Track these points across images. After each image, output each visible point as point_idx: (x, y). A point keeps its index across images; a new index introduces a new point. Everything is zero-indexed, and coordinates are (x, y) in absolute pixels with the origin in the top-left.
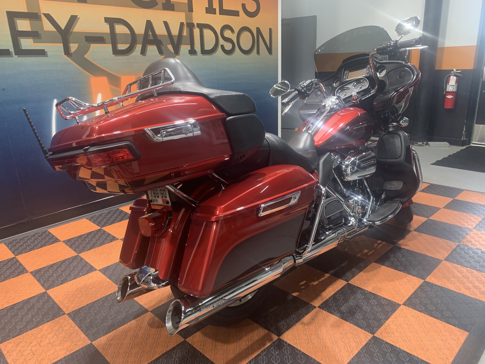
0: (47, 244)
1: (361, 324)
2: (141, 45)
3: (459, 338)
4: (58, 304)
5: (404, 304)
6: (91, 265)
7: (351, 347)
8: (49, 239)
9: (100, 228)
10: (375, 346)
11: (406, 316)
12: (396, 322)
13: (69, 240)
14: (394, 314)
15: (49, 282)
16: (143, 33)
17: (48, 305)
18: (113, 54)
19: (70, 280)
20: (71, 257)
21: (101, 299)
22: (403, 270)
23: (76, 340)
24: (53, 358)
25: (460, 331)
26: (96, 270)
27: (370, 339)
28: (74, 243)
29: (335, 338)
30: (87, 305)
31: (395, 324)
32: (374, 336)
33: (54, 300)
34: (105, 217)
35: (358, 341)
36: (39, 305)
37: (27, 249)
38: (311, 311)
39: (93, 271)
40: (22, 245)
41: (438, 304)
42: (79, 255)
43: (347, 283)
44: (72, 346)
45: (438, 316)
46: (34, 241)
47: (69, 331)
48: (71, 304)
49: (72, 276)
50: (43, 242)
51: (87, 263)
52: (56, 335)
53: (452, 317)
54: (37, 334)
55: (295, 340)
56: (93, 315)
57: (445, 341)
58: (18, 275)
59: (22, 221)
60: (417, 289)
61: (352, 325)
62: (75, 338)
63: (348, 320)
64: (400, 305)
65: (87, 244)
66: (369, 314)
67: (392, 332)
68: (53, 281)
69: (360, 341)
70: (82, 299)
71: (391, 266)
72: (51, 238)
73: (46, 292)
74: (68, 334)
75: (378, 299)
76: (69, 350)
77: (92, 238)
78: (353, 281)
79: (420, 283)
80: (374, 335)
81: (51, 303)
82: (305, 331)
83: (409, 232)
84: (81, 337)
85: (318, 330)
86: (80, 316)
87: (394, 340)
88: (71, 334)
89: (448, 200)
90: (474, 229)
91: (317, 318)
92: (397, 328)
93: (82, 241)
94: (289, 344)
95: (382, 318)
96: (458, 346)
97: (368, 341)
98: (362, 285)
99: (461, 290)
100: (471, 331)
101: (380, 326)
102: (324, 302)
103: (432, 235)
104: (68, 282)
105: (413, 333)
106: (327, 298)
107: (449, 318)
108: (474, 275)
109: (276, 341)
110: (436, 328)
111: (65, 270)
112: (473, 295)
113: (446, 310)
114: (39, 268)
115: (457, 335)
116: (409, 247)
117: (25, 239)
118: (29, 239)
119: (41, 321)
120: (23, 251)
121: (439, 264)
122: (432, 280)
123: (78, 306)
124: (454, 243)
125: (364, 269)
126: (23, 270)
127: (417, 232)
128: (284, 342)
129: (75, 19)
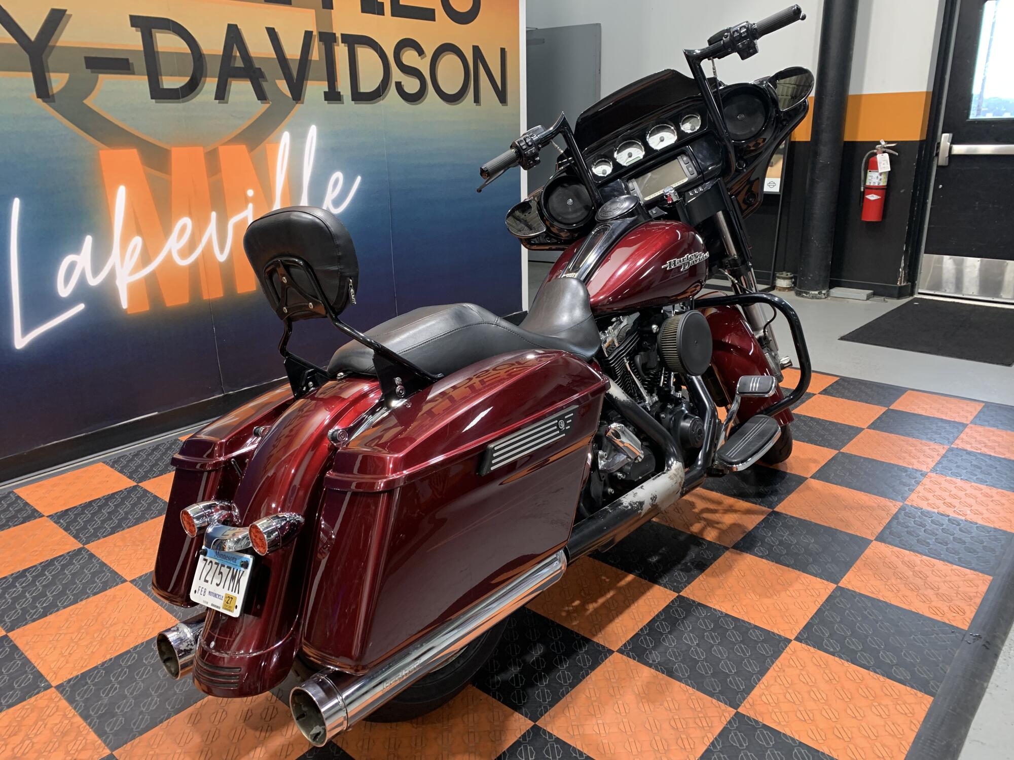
0: (10, 524)
1: (709, 687)
2: (217, 79)
3: (913, 709)
4: (36, 665)
5: (797, 639)
6: (113, 571)
7: (691, 738)
8: (17, 512)
9: (135, 484)
10: (741, 735)
11: (803, 665)
12: (782, 678)
13: (64, 514)
14: (777, 662)
15: (15, 613)
16: (221, 54)
17: (12, 667)
18: (152, 99)
19: (64, 608)
20: (67, 551)
21: (136, 647)
22: (794, 564)
25: (916, 694)
26: (125, 581)
27: (730, 721)
28: (75, 520)
29: (656, 720)
30: (103, 664)
31: (780, 684)
32: (737, 713)
33: (26, 654)
34: (147, 459)
35: (705, 725)
38: (602, 661)
39: (117, 585)
41: (867, 637)
42: (86, 546)
43: (677, 594)
45: (868, 662)
47: (58, 726)
48: (65, 662)
49: (68, 597)
51: (103, 565)
52: (29, 738)
53: (896, 664)
55: (570, 730)
56: (116, 688)
57: (887, 717)
60: (823, 605)
61: (691, 690)
62: (74, 742)
63: (681, 679)
64: (789, 641)
65: (103, 522)
66: (726, 664)
67: (776, 702)
68: (25, 611)
69: (710, 725)
70: (91, 650)
71: (767, 555)
72: (20, 511)
73: (6, 636)
74: (57, 734)
75: (744, 628)
77: (117, 506)
78: (688, 591)
79: (827, 590)
81: (19, 662)
82: (591, 707)
83: (801, 480)
84: (88, 741)
85: (620, 702)
86: (87, 690)
87: (781, 719)
88: (65, 734)
89: (877, 411)
90: (931, 471)
91: (617, 677)
92: (785, 691)
93: (94, 514)
94: (557, 738)
95: (754, 670)
96: (913, 727)
97: (727, 724)
98: (708, 597)
99: (912, 604)
100: (938, 693)
101: (750, 689)
102: (630, 639)
103: (849, 486)
104: (59, 613)
105: (818, 702)
106: (637, 630)
107: (891, 666)
108: (937, 572)
109: (528, 731)
110: (865, 690)
111: (52, 583)
112: (937, 615)
113: (884, 649)
115: (909, 704)
116: (802, 513)
121: (866, 549)
122: (853, 583)
123: (81, 669)
124: (894, 501)
125: (712, 563)
127: (819, 479)
128: (545, 735)
129: (61, 18)
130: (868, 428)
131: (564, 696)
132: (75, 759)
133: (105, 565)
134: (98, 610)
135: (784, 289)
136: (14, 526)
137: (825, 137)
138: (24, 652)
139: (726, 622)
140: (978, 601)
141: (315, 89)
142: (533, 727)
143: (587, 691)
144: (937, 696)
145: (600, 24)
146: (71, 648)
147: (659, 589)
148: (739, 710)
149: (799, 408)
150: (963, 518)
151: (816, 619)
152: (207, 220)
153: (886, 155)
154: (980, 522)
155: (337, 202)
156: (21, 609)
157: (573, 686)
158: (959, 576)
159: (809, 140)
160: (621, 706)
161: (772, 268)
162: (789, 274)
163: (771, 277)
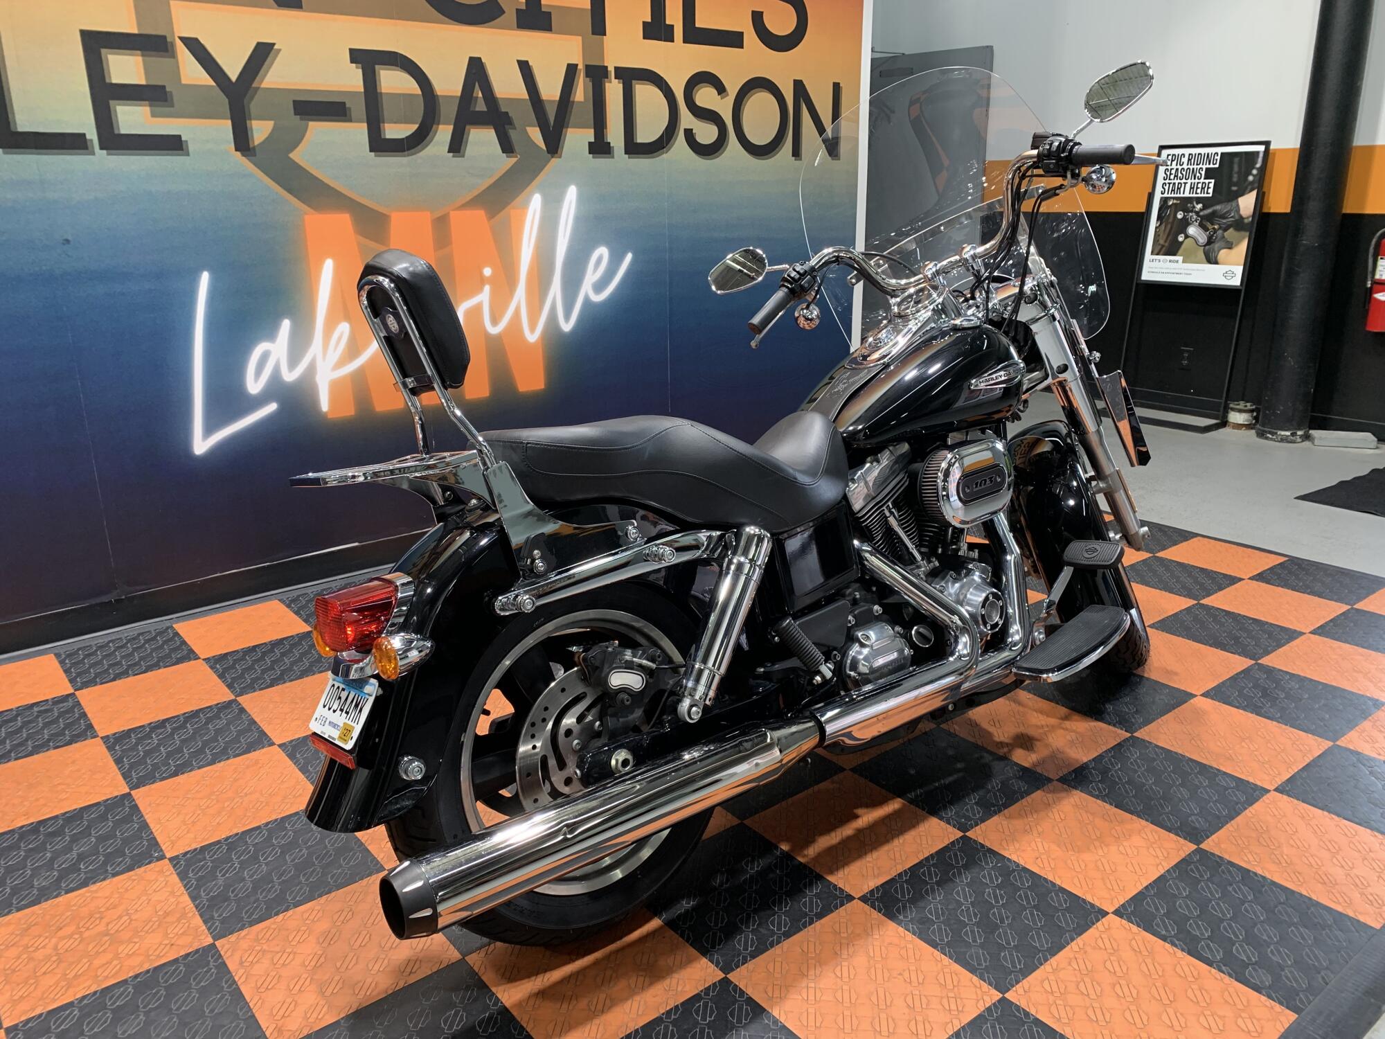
0: (161, 664)
1: (973, 960)
2: (452, 127)
4: (153, 831)
5: (1117, 913)
6: (263, 731)
7: (929, 1022)
8: (171, 651)
9: (310, 629)
10: (1000, 1028)
11: (1115, 947)
12: (1081, 962)
13: (223, 658)
14: (1080, 940)
15: (144, 768)
16: (459, 95)
17: (128, 829)
18: (371, 151)
19: (199, 768)
20: (216, 703)
21: (267, 824)
22: (1140, 811)
23: (175, 931)
24: (105, 974)
25: (1272, 1008)
26: (273, 744)
27: (990, 1007)
28: (233, 667)
29: (887, 993)
30: (227, 839)
31: (1075, 970)
32: (1003, 1001)
33: (146, 817)
35: (953, 1007)
36: (103, 827)
37: (109, 674)
38: (836, 908)
39: (263, 747)
40: (100, 663)
41: (1222, 921)
42: (239, 699)
43: (961, 834)
44: (162, 946)
45: (1213, 956)
46: (131, 654)
47: (163, 904)
48: (185, 832)
49: (205, 757)
50: (153, 658)
51: (252, 723)
52: (128, 914)
53: (1256, 963)
54: (79, 907)
55: (769, 989)
56: (236, 867)
57: (1218, 1032)
58: (69, 743)
59: (105, 599)
60: (1168, 871)
61: (946, 960)
62: (175, 925)
63: (937, 944)
64: (1104, 914)
65: (264, 672)
66: (1005, 933)
67: (1062, 991)
68: (156, 767)
69: (960, 1009)
71: (1106, 795)
72: (176, 649)
73: (129, 794)
74: (159, 913)
75: (1044, 889)
76: (151, 958)
77: (283, 654)
78: (979, 832)
79: (1181, 852)
80: (1005, 995)
81: (136, 826)
82: (805, 965)
83: (1186, 697)
84: (192, 925)
85: (845, 964)
86: (203, 866)
87: (1063, 1014)
88: (167, 914)
89: (1333, 609)
91: (849, 931)
92: (1079, 980)
93: (254, 662)
94: (751, 999)
95: (1043, 946)
97: (984, 1011)
98: (1004, 843)
99: (1304, 885)
100: (1306, 1010)
101: (1030, 969)
102: (881, 885)
103: (1257, 711)
104: (193, 773)
105: (1123, 1000)
106: (893, 874)
107: (1246, 966)
108: (1358, 844)
109: (714, 984)
110: (1198, 993)
111: (193, 738)
112: (1340, 904)
113: (1243, 941)
114: (126, 728)
115: (1259, 1020)
116: (1174, 743)
117: (110, 647)
118: (122, 647)
119: (99, 871)
120: (98, 680)
121: (1257, 800)
122: (1222, 846)
123: (202, 842)
124: (1320, 740)
125: (1023, 798)
126: (85, 731)
127: (1212, 699)
128: (735, 992)
129: (269, 54)
130: (1310, 633)
131: (772, 946)
132: (172, 945)
133: (255, 722)
134: (235, 776)
135: (1238, 426)
136: (164, 667)
137: (1314, 207)
138: (144, 814)
139: (1021, 877)
141: (577, 138)
142: (719, 981)
143: (806, 943)
144: (1304, 1013)
146: (195, 816)
147: (939, 825)
148: (1007, 995)
149: (1212, 597)
151: (1153, 888)
155: (599, 287)
156: (152, 765)
157: (788, 935)
159: (1288, 211)
160: (845, 970)
161: (1224, 395)
162: (1248, 404)
163: (1222, 409)
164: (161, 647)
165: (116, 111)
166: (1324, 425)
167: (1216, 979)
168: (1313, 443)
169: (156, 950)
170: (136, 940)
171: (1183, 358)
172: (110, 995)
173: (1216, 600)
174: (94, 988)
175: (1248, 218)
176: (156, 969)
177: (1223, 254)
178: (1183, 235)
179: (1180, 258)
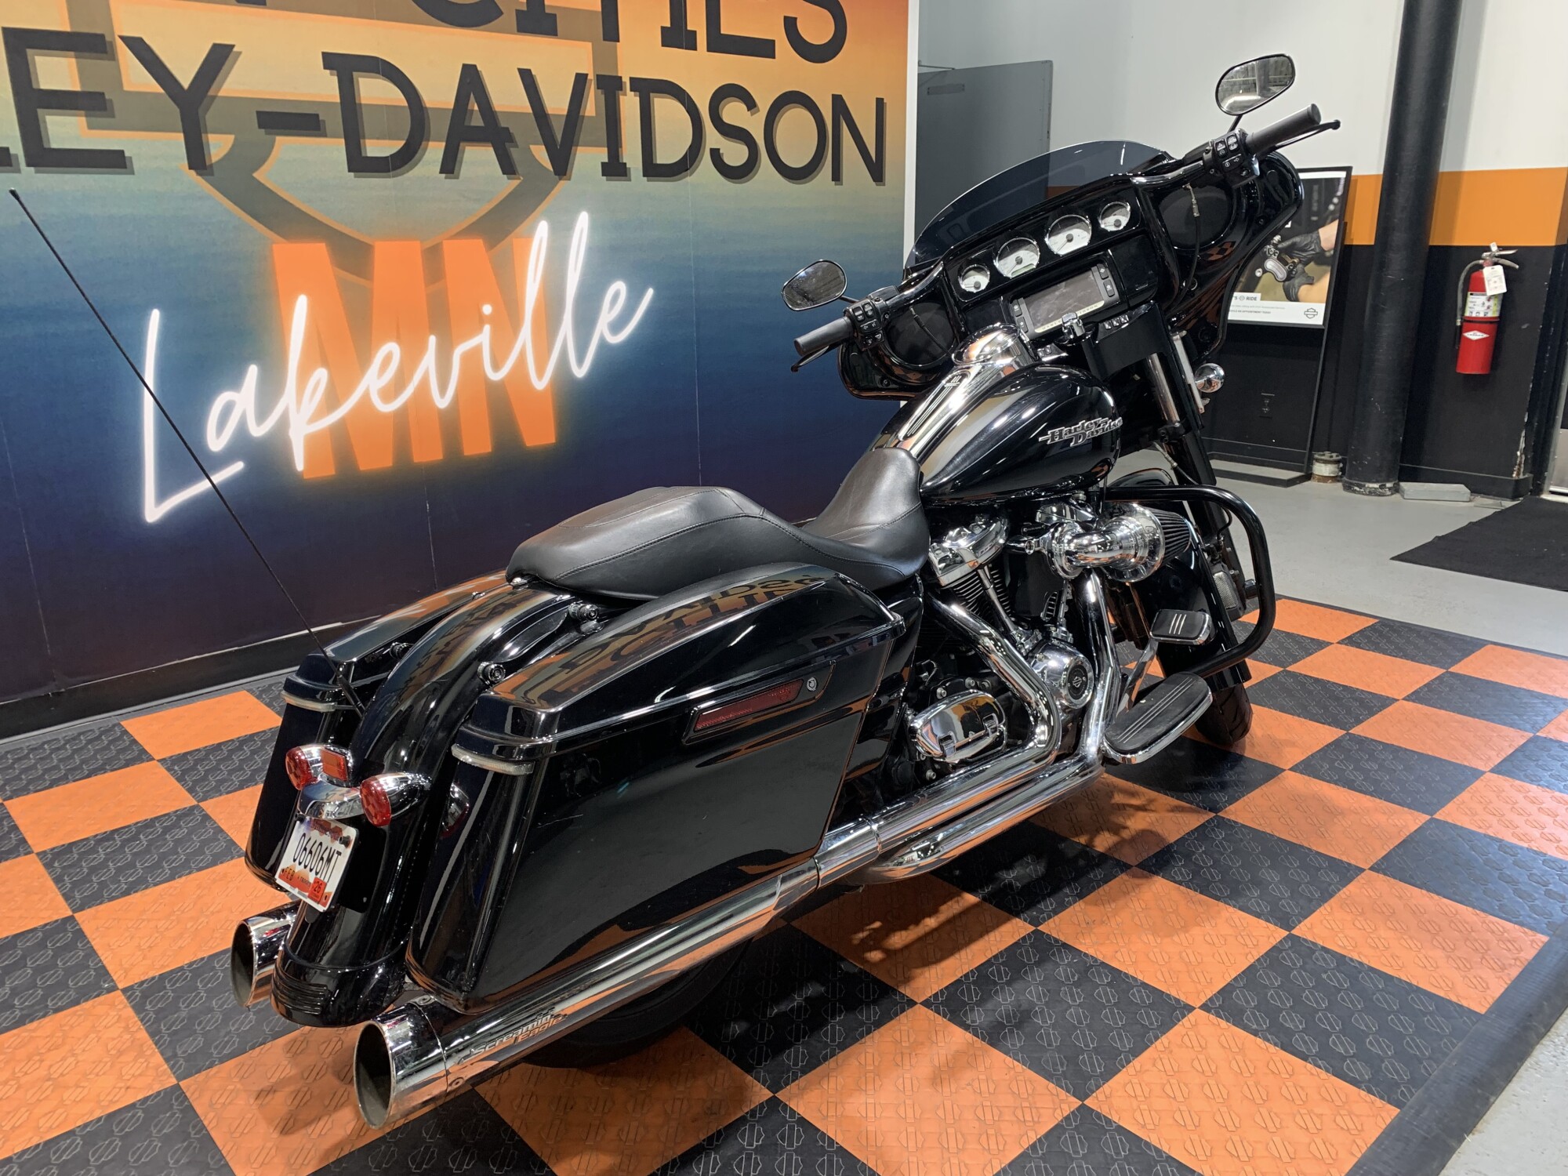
0: (107, 767)
1: (1048, 1066)
2: (444, 144)
3: (1362, 1124)
4: (102, 958)
5: (1205, 1007)
6: (231, 840)
7: (1002, 1136)
8: (119, 752)
10: (1079, 1138)
11: (1203, 1045)
12: (1166, 1061)
13: (183, 757)
14: (1164, 1039)
15: (90, 886)
16: (452, 107)
17: (71, 958)
18: (350, 171)
19: (156, 885)
20: (174, 809)
22: (1228, 896)
24: (48, 1125)
25: (1373, 1104)
27: (1068, 1116)
28: (193, 768)
29: (955, 1106)
30: (191, 964)
31: (1160, 1071)
32: (1083, 1106)
33: (93, 944)
35: (1028, 1118)
36: (42, 955)
37: (45, 780)
38: (896, 1015)
39: (232, 858)
40: (33, 767)
41: (1317, 1012)
42: (201, 804)
43: (1032, 928)
44: (116, 1091)
45: (1309, 1050)
46: (71, 757)
47: (116, 1042)
48: (141, 958)
49: (162, 872)
50: (97, 760)
51: (218, 830)
52: (73, 1055)
53: (1354, 1055)
54: (15, 1049)
55: (824, 1108)
56: (202, 997)
57: (1315, 1130)
59: (40, 692)
60: (1258, 960)
61: (1019, 1066)
62: (131, 1065)
63: (1010, 1050)
64: (1191, 1009)
66: (1084, 1035)
67: (1147, 1095)
68: (103, 885)
69: (1036, 1119)
70: (179, 944)
71: (1190, 881)
72: (124, 750)
73: (72, 918)
74: (111, 1052)
75: (1124, 986)
76: (102, 1104)
77: (253, 752)
78: (1053, 926)
79: (1272, 940)
80: (1085, 1102)
81: (81, 953)
82: (863, 1078)
83: (1271, 772)
84: (151, 1065)
85: (907, 1075)
86: (163, 996)
87: (1148, 1120)
88: (121, 1053)
89: (1426, 673)
90: (1492, 771)
91: (912, 1040)
92: (1165, 1082)
93: (219, 762)
94: (802, 1119)
95: (1125, 1046)
96: (1355, 1150)
97: (1062, 1121)
98: (1081, 937)
99: (1404, 970)
100: (1409, 1104)
101: (1110, 1073)
102: (946, 988)
103: (1350, 785)
104: (148, 891)
105: (1213, 1103)
106: (959, 975)
107: (1344, 1058)
108: (1459, 925)
109: (762, 1104)
110: (1292, 1090)
111: (147, 850)
112: (1441, 988)
113: (1340, 1031)
114: (67, 841)
115: (1357, 1116)
116: (1262, 822)
117: (45, 749)
118: (58, 749)
119: (37, 1007)
120: (31, 787)
121: (1351, 881)
122: (1315, 930)
123: (163, 966)
124: (1416, 813)
125: (1099, 887)
126: (17, 846)
127: (1302, 773)
128: (785, 1112)
129: (226, 57)
130: (1404, 699)
131: (825, 1059)
132: (128, 1088)
133: (222, 831)
134: (199, 891)
135: (1324, 479)
136: (112, 770)
137: (1399, 237)
138: (90, 940)
139: (1099, 973)
140: (1515, 972)
141: (589, 158)
142: (767, 1101)
143: (863, 1056)
144: (1406, 1107)
145: (1051, 62)
146: (153, 939)
148: (1086, 1102)
149: (1298, 663)
150: (1525, 845)
151: (1242, 979)
152: (422, 348)
153: (1499, 269)
154: (1552, 852)
155: (616, 326)
156: (98, 883)
157: (843, 1047)
158: (1493, 932)
159: (1372, 243)
160: (908, 1083)
161: (1308, 446)
162: (1334, 455)
163: (1306, 460)
164: (107, 748)
165: (45, 122)
166: (1414, 476)
167: (1312, 1074)
168: (1403, 496)
169: (109, 1094)
170: (86, 1084)
171: (1264, 406)
172: (54, 1149)
173: (1302, 667)
174: (35, 1141)
175: (1329, 251)
176: (111, 1116)
177: (1304, 290)
178: (1260, 270)
179: (1258, 295)
